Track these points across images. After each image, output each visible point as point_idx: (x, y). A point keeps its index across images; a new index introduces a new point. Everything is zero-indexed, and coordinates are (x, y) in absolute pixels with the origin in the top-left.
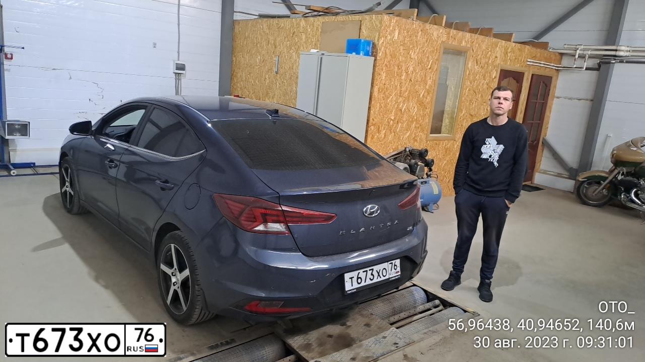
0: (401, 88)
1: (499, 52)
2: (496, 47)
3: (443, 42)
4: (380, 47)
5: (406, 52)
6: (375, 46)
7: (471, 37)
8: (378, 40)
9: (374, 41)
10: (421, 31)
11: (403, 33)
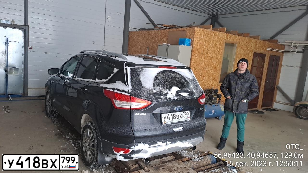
0: (205, 60)
1: (252, 44)
2: (251, 42)
3: (225, 39)
4: (194, 42)
5: (207, 44)
6: (192, 42)
7: (239, 37)
8: (194, 39)
9: (192, 39)
10: (214, 34)
11: (206, 35)
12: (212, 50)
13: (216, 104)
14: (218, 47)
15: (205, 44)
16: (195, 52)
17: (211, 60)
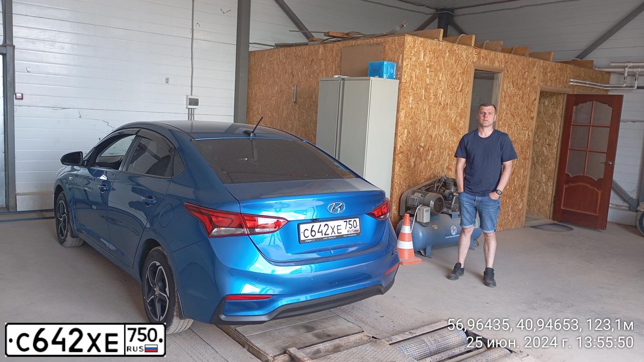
0: (430, 111)
1: (536, 72)
2: (534, 68)
3: (473, 62)
4: (404, 69)
5: (433, 74)
6: (399, 69)
7: (505, 56)
8: (402, 62)
9: (398, 64)
10: (449, 51)
11: (429, 54)
12: (446, 86)
14: (458, 80)
15: (428, 73)
16: (407, 94)
17: (443, 109)
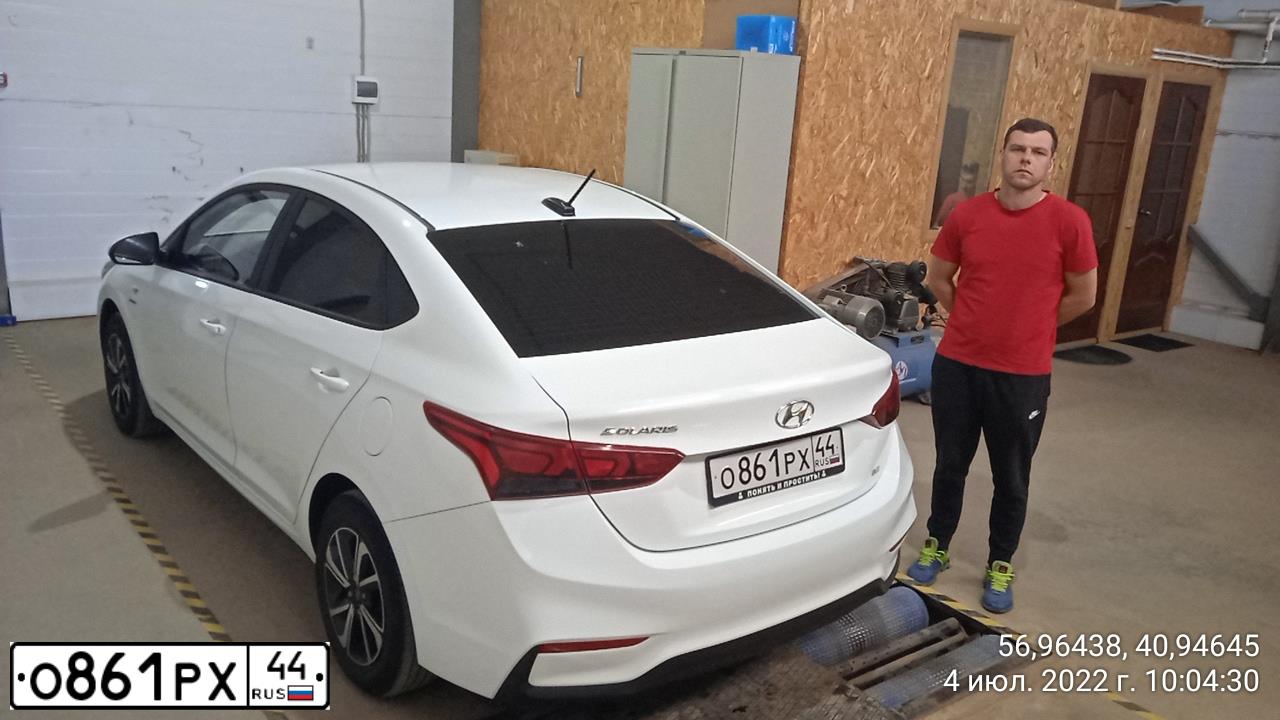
1: (1087, 34)
2: (1081, 24)
3: (957, 15)
4: (813, 31)
5: (872, 41)
6: (801, 32)
7: (1023, 1)
8: (808, 19)
9: (800, 19)
12: (899, 69)
13: (914, 334)
14: (924, 54)
15: (862, 40)
16: (816, 85)
17: (890, 118)
